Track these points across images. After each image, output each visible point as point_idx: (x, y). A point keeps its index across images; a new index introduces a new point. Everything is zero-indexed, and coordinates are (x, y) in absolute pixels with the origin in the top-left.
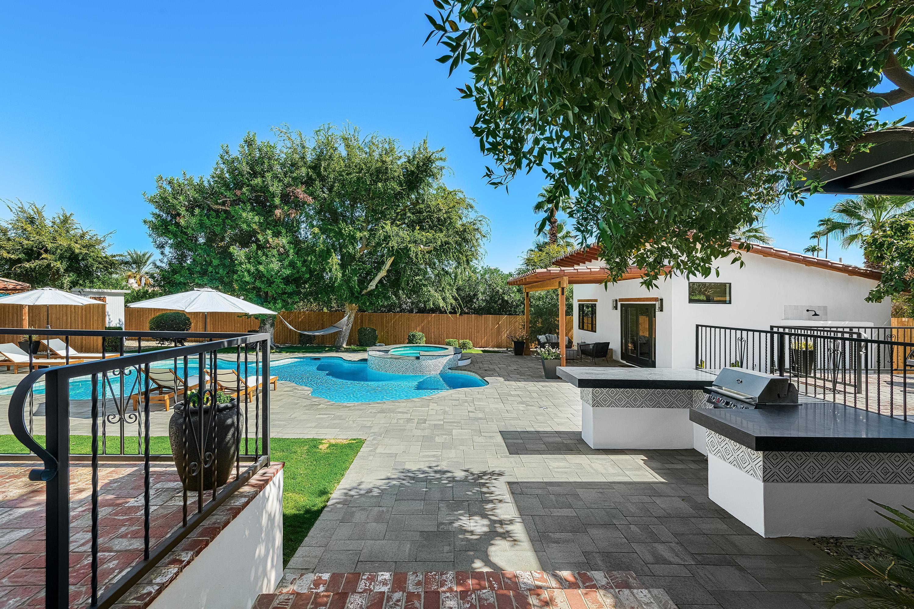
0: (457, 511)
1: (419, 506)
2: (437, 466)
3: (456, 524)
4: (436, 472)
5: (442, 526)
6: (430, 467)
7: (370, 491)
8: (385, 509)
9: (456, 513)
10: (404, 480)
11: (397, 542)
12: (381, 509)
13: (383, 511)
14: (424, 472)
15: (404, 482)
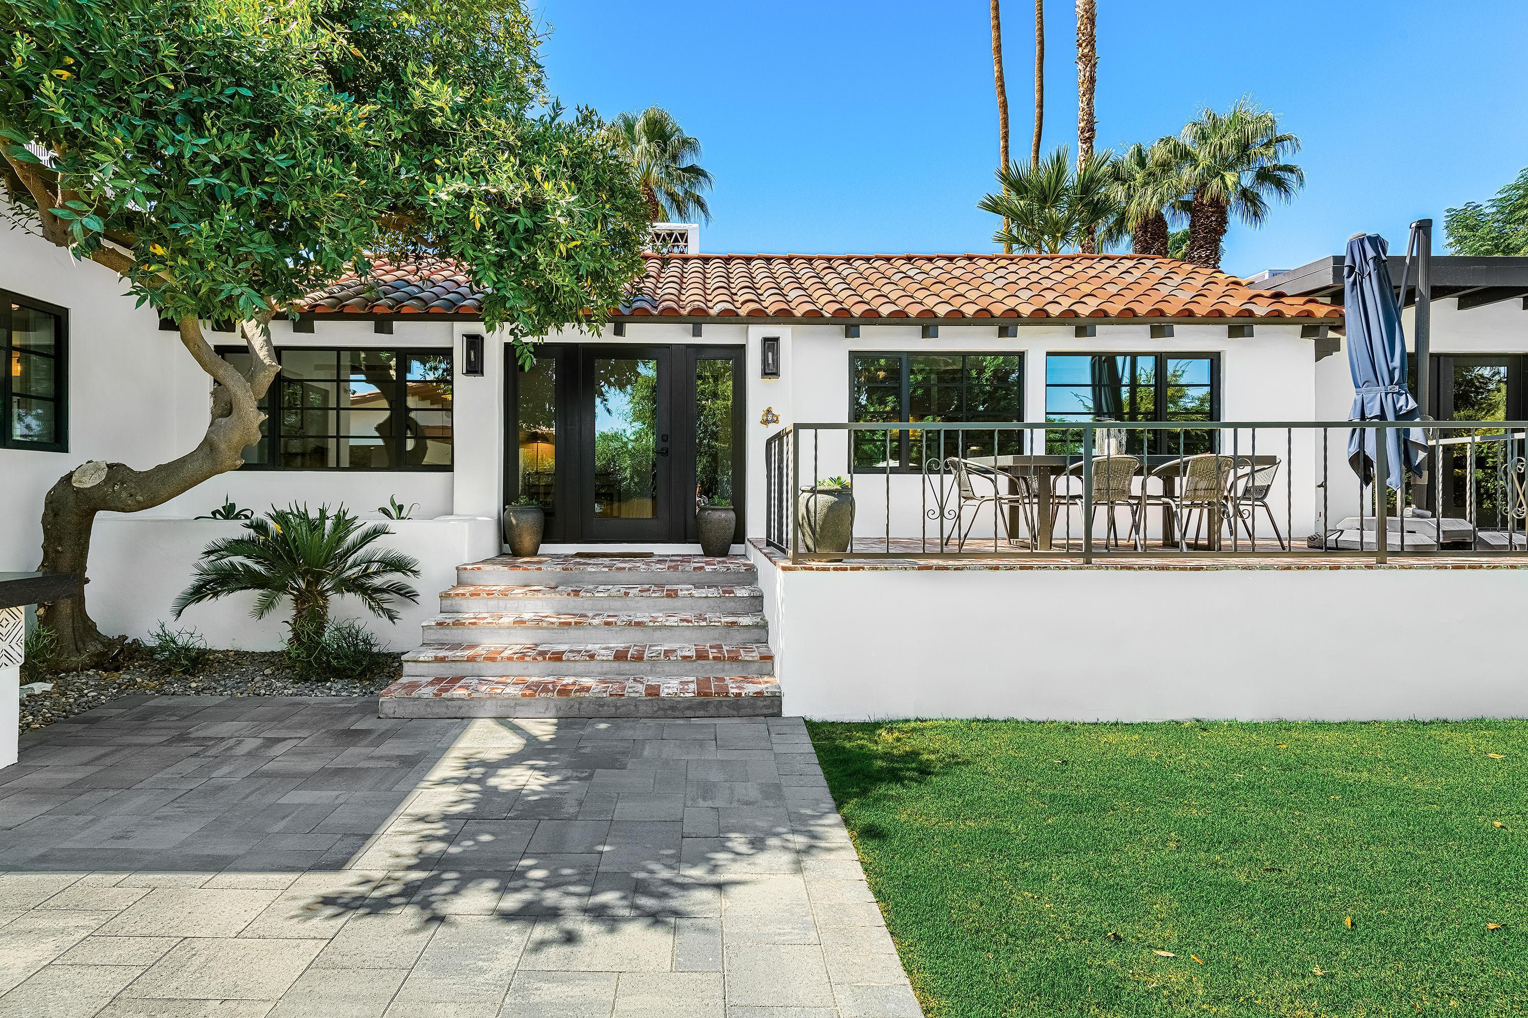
0: (541, 799)
1: (626, 810)
2: (541, 945)
3: (554, 779)
4: (552, 914)
5: (584, 775)
6: (570, 938)
7: (758, 844)
8: (701, 803)
9: (547, 796)
10: (669, 882)
11: (664, 756)
12: (709, 803)
13: (704, 799)
14: (599, 914)
15: (666, 874)
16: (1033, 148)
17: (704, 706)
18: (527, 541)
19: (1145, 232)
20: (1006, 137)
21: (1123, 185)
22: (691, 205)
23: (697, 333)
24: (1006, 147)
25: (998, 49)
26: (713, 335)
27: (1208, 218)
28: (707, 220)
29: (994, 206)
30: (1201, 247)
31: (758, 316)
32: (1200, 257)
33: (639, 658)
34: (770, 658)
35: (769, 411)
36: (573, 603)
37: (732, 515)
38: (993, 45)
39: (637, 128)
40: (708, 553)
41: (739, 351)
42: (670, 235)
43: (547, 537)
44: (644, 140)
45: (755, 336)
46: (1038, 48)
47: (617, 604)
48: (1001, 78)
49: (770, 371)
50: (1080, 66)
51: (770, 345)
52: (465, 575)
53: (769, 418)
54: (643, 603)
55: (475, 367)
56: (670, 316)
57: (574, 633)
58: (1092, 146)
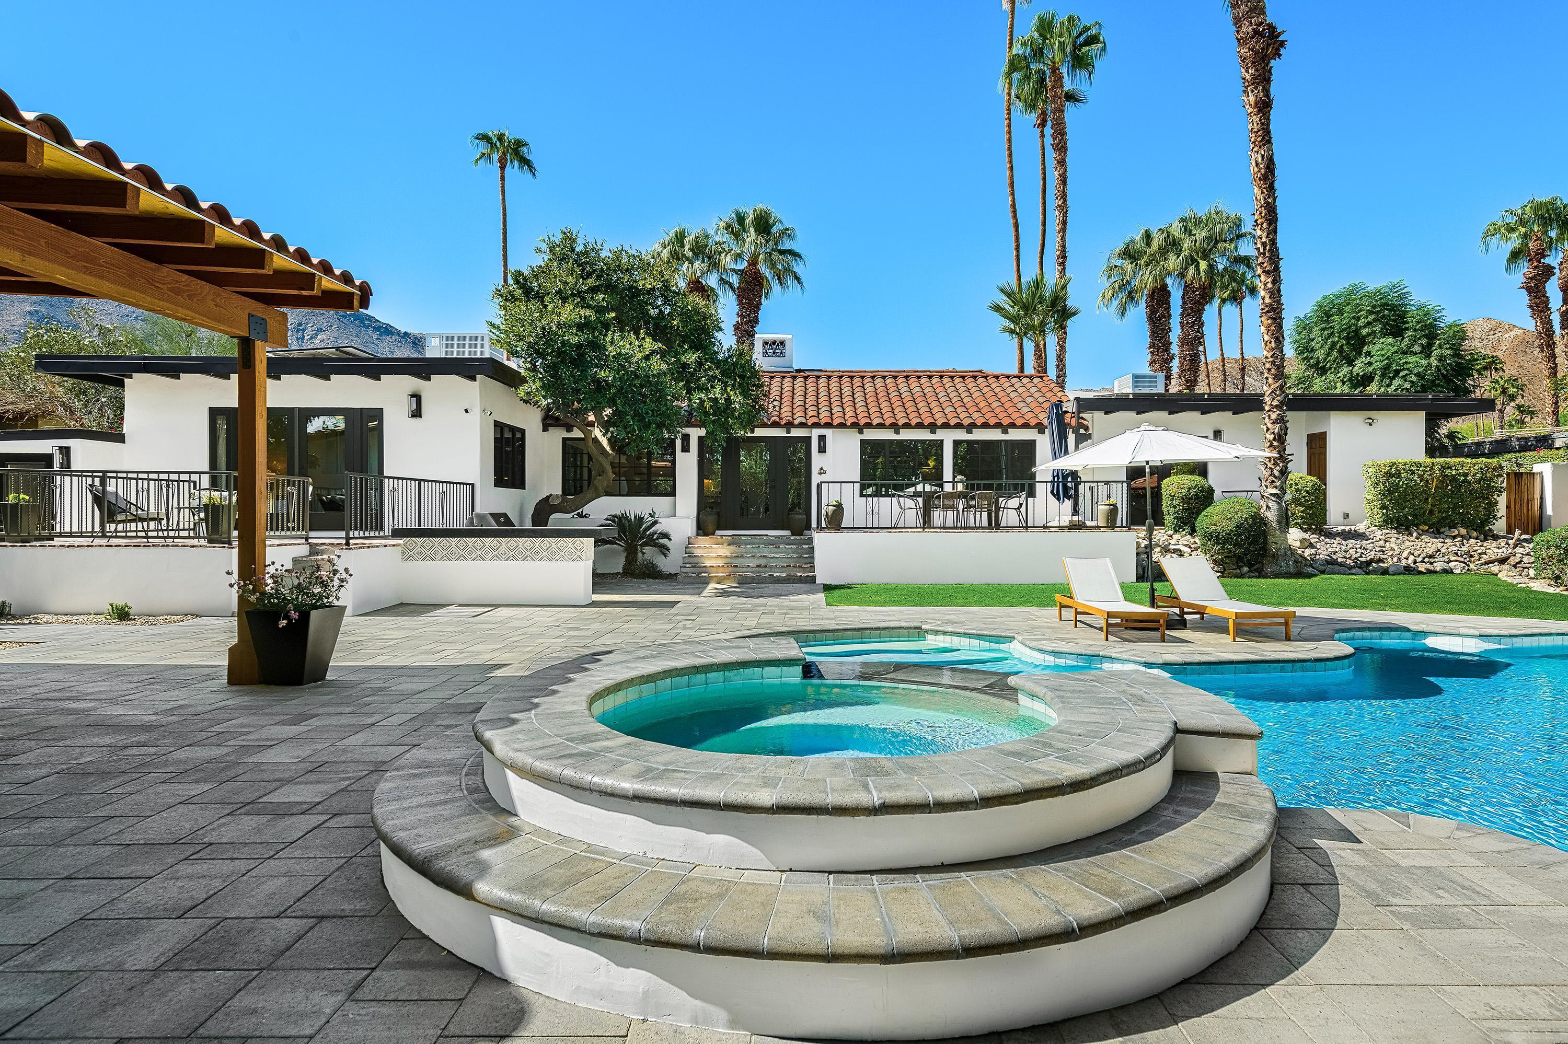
16: (1038, 255)
17: (789, 580)
18: (710, 528)
19: (1153, 298)
20: (1017, 248)
21: (1132, 263)
22: (790, 278)
23: (788, 432)
24: (1018, 256)
25: (1012, 185)
26: (796, 433)
27: (1194, 292)
28: (803, 292)
29: (997, 308)
30: (1189, 315)
31: (816, 425)
32: (1188, 323)
33: (766, 566)
34: (814, 566)
35: (822, 469)
36: (737, 549)
37: (804, 516)
38: (1008, 182)
39: (747, 221)
40: (793, 534)
41: (808, 440)
42: (774, 343)
43: (720, 528)
44: (752, 230)
45: (816, 433)
46: (1041, 182)
47: (756, 550)
48: (1013, 206)
49: (822, 450)
50: (1057, 213)
51: (822, 438)
52: (691, 541)
53: (822, 472)
54: (766, 550)
55: (686, 449)
56: (776, 425)
57: (740, 560)
58: (1064, 268)
